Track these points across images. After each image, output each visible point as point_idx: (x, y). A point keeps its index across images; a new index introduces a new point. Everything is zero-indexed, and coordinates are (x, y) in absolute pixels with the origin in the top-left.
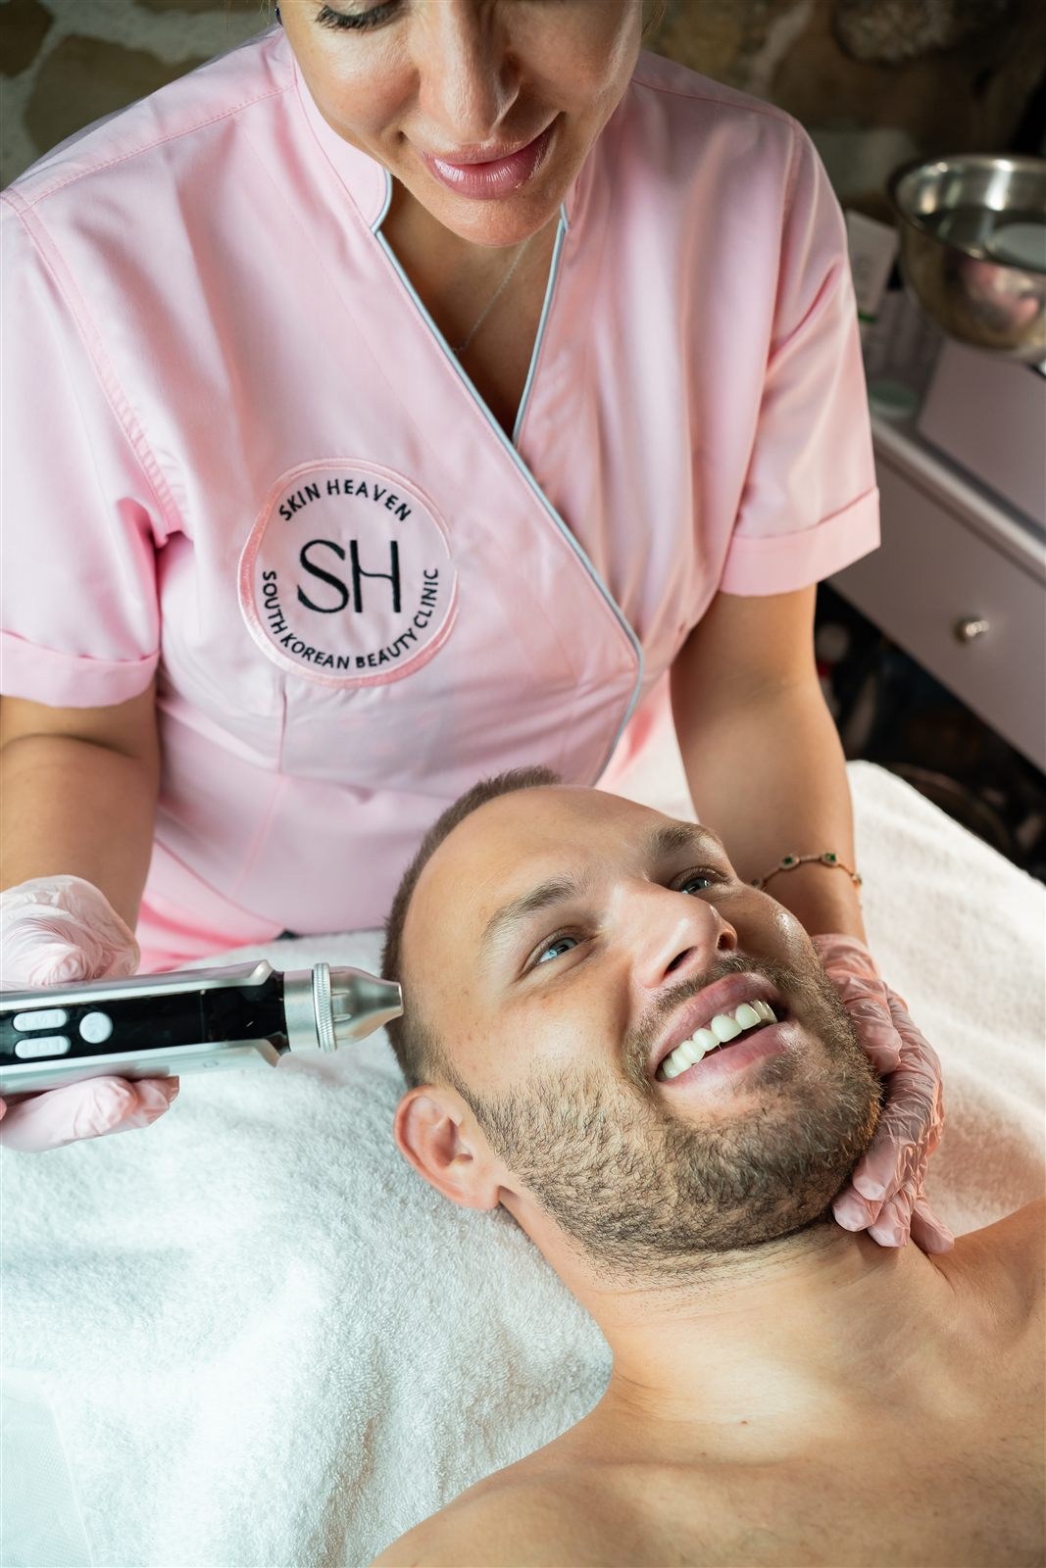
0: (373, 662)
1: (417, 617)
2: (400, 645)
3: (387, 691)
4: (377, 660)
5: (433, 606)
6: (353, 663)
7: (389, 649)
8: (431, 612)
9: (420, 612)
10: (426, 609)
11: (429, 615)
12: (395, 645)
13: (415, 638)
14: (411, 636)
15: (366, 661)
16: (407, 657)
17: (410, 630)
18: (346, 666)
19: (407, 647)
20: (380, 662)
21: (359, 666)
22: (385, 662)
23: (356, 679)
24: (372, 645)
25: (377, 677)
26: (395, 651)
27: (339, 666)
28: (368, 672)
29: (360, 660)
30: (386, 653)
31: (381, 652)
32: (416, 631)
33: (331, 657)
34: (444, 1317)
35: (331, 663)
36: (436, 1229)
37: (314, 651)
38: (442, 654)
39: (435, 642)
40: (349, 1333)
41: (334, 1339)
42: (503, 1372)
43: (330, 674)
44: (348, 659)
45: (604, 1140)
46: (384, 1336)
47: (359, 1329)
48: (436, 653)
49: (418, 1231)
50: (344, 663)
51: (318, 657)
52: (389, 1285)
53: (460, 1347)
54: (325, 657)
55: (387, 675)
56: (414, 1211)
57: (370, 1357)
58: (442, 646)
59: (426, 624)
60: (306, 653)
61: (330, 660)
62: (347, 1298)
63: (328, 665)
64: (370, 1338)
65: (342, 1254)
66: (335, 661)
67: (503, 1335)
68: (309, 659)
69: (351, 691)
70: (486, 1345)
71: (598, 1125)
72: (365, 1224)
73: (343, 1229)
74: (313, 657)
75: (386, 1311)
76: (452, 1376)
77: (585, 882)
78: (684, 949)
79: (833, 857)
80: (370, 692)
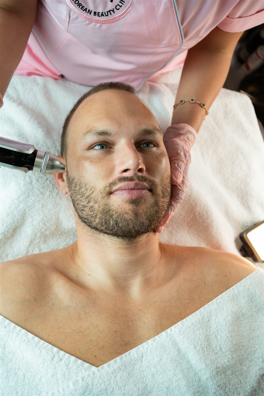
0: (99, 15)
1: (117, 6)
2: (109, 13)
3: (101, 26)
4: (100, 15)
5: (123, 4)
6: (93, 13)
7: (105, 13)
8: (122, 6)
9: (118, 5)
10: (120, 4)
11: (121, 7)
12: (107, 12)
13: (114, 13)
14: (113, 11)
15: (97, 14)
16: (110, 17)
17: (113, 9)
18: (90, 14)
19: (111, 14)
20: (101, 16)
21: (94, 15)
22: (103, 16)
23: (92, 19)
24: (100, 10)
25: (99, 20)
26: (107, 14)
27: (88, 13)
28: (97, 18)
29: (95, 13)
30: (104, 14)
31: (102, 13)
32: (115, 10)
33: (86, 9)
34: (44, 211)
35: (86, 11)
36: (51, 189)
37: (81, 5)
38: (121, 20)
39: (120, 16)
40: (19, 206)
41: (14, 206)
42: (54, 227)
43: (85, 14)
44: (92, 11)
45: (89, 202)
46: (27, 210)
47: (22, 206)
48: (119, 19)
49: (47, 188)
50: (90, 12)
51: (82, 7)
52: (33, 198)
53: (45, 218)
54: (85, 8)
55: (102, 21)
56: (48, 183)
57: (22, 213)
58: (122, 18)
59: (119, 9)
60: (79, 5)
61: (86, 10)
62: (21, 198)
63: (85, 11)
64: (23, 209)
65: (25, 187)
66: (87, 11)
67: (58, 219)
68: (79, 7)
69: (90, 22)
70: (52, 220)
71: (89, 198)
72: (34, 181)
73: (28, 180)
74: (81, 7)
75: (30, 204)
76: (41, 224)
77: (115, 135)
78: (128, 168)
79: (204, 105)
80: (95, 25)
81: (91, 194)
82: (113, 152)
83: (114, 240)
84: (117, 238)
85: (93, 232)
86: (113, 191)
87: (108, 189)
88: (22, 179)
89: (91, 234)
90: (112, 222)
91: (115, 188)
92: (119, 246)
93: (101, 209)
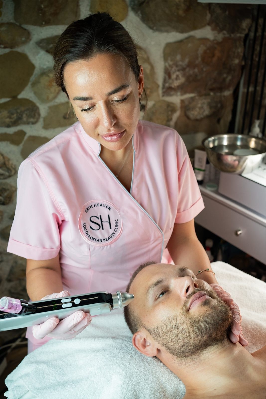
2: (112, 236)
3: (111, 246)
4: (108, 239)
5: (118, 227)
6: (103, 240)
9: (115, 229)
11: (117, 229)
12: (111, 236)
13: (115, 234)
14: (114, 233)
15: (106, 240)
16: (114, 238)
17: (114, 232)
18: (102, 241)
19: (114, 236)
21: (104, 241)
22: (109, 239)
23: (104, 244)
24: (106, 236)
25: (108, 243)
26: (111, 237)
27: (100, 241)
28: (106, 242)
29: (104, 240)
30: (109, 237)
31: (108, 237)
32: (115, 232)
33: (98, 239)
34: (148, 383)
35: (99, 241)
38: (121, 237)
39: (119, 234)
40: (128, 388)
41: (125, 389)
42: (163, 394)
43: (99, 243)
44: (102, 239)
45: (178, 329)
46: (136, 388)
47: (130, 387)
48: (120, 236)
50: (101, 241)
51: (96, 240)
53: (152, 389)
54: (97, 240)
55: (110, 242)
57: (133, 392)
58: (121, 235)
59: (117, 231)
60: (93, 239)
61: (98, 240)
62: (126, 380)
63: (98, 241)
64: (133, 389)
66: (99, 240)
67: (161, 386)
68: (94, 240)
69: (104, 247)
70: (158, 388)
71: (177, 326)
74: (95, 240)
75: (135, 382)
76: (152, 395)
77: (166, 279)
78: (188, 286)
79: (208, 269)
80: (107, 247)
81: (176, 322)
82: (171, 291)
83: (212, 350)
84: (212, 346)
85: (194, 360)
86: (189, 308)
87: (184, 309)
88: (118, 368)
89: (194, 362)
90: (202, 325)
91: (188, 305)
92: (218, 352)
93: (189, 325)
